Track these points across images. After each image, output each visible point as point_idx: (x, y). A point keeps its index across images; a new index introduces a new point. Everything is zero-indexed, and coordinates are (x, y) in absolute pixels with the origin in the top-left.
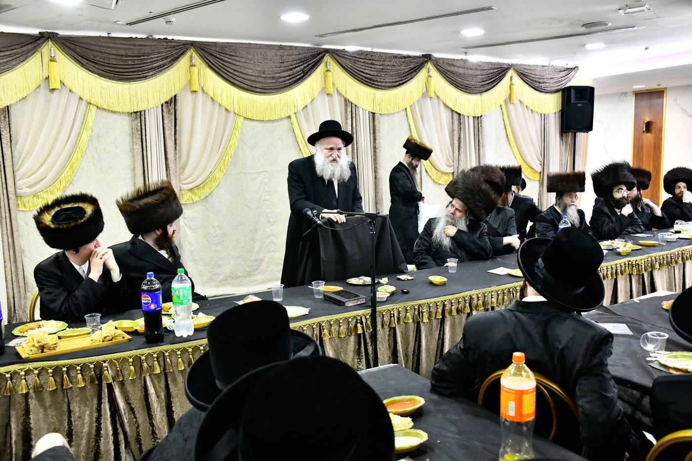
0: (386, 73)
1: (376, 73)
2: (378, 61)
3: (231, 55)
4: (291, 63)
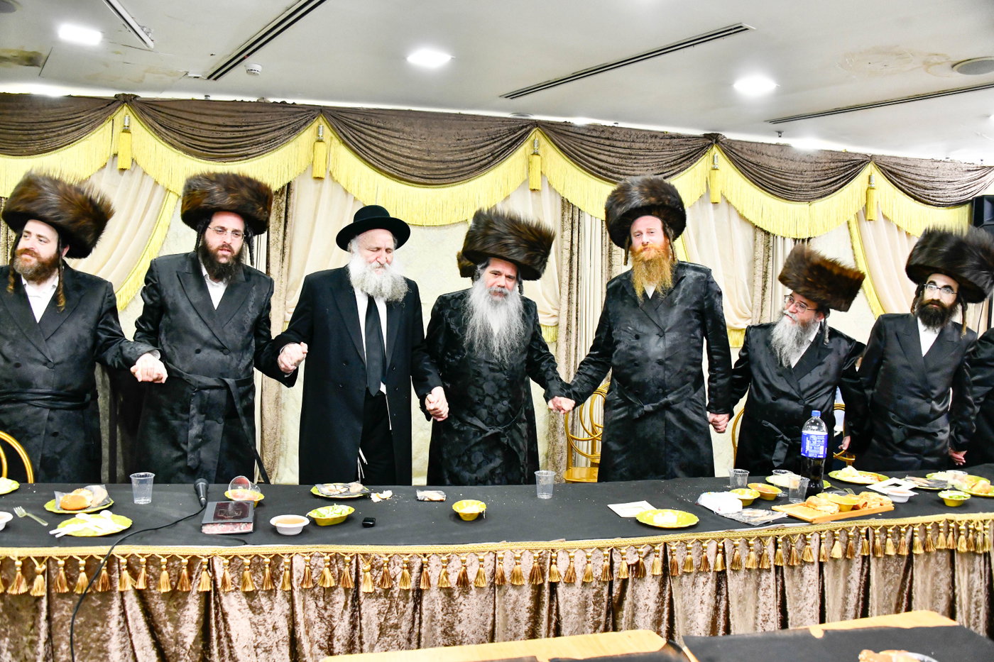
0: (635, 161)
1: (617, 161)
2: (623, 141)
3: (379, 127)
4: (473, 140)
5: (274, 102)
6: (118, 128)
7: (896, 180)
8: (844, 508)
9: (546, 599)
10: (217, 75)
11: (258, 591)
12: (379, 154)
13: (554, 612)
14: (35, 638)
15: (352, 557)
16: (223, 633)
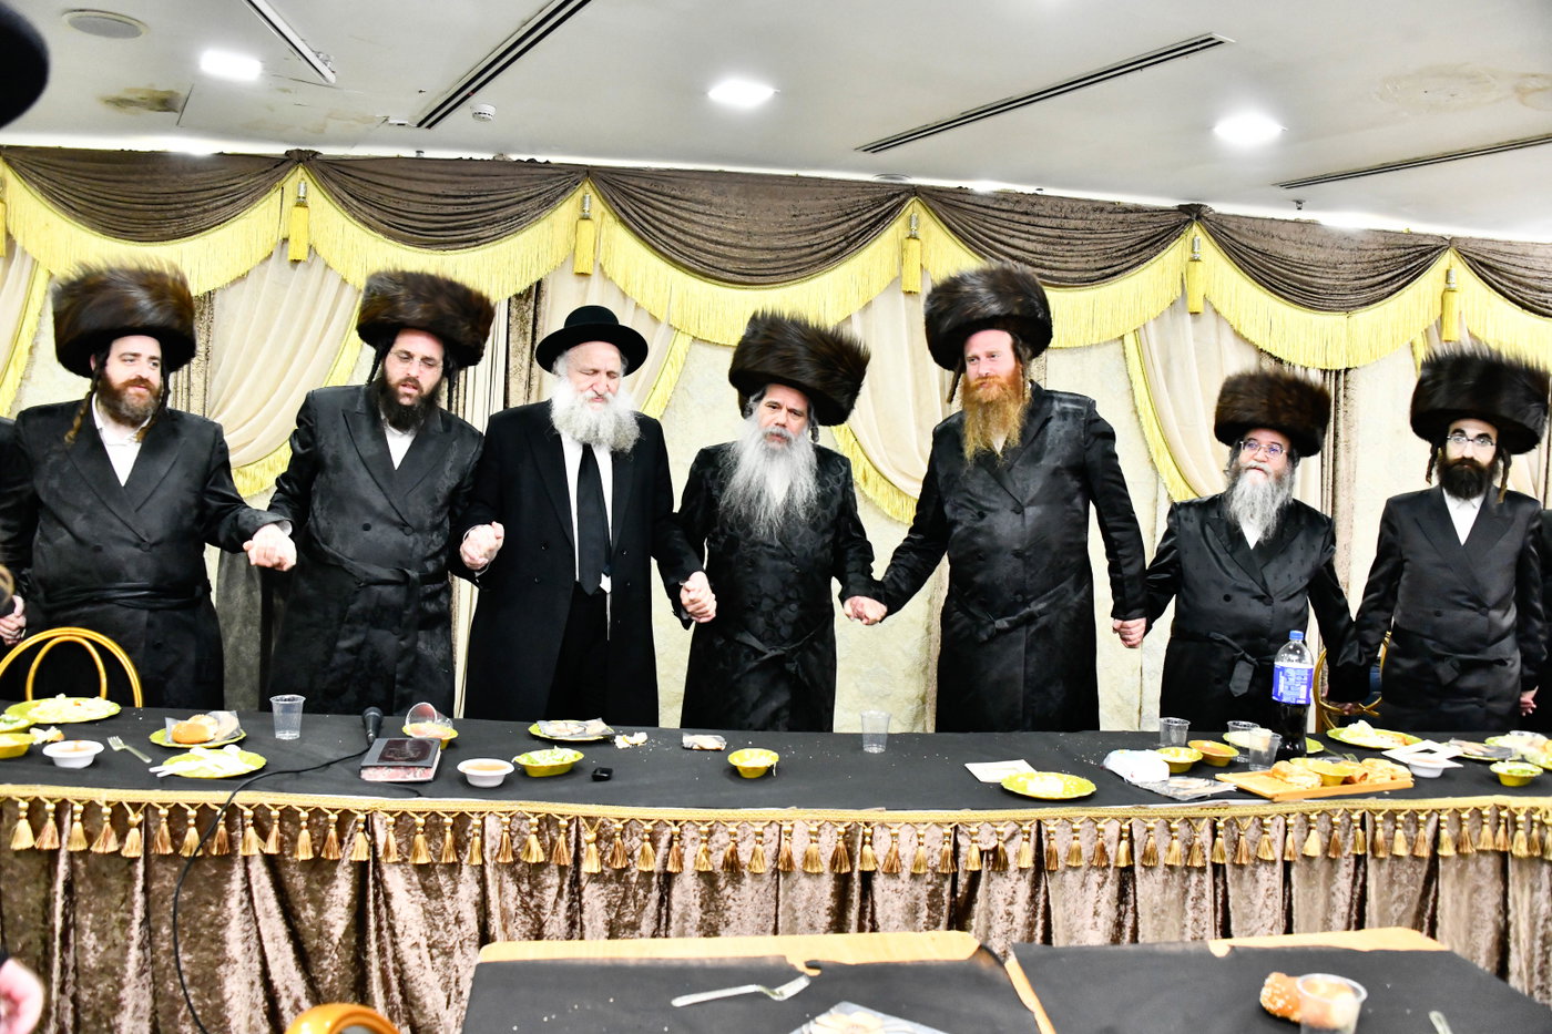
0: (1068, 248)
1: (1040, 248)
2: (1049, 217)
3: (674, 197)
4: (817, 216)
5: (519, 161)
6: (290, 201)
7: (1491, 276)
8: (1330, 781)
9: (856, 897)
10: (431, 120)
11: (435, 865)
12: (674, 238)
13: (868, 916)
14: (128, 916)
15: (570, 821)
16: (384, 924)
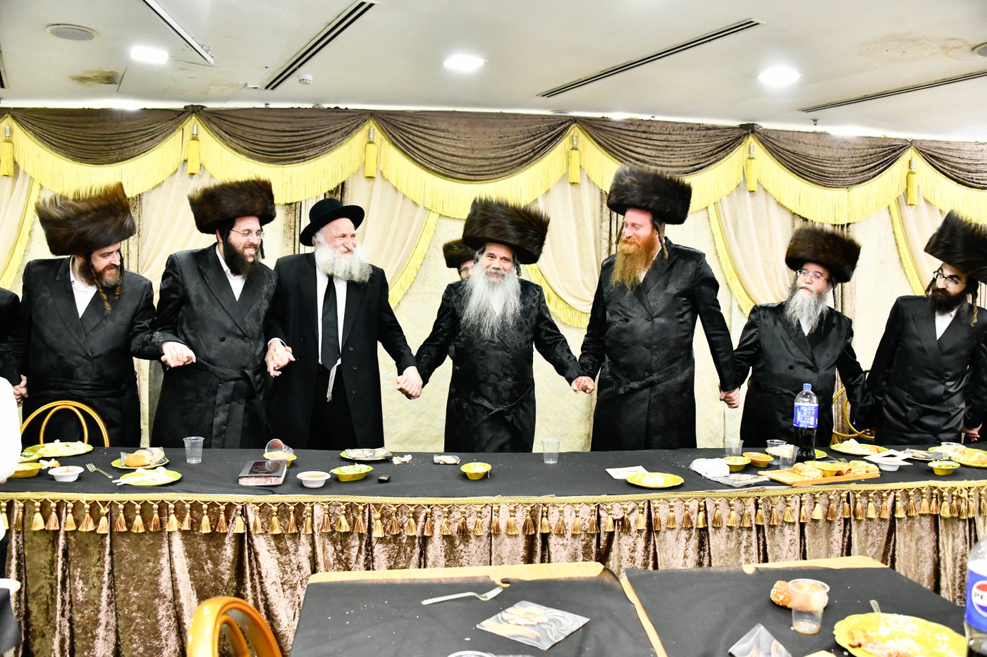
0: (672, 153)
1: (654, 153)
2: (659, 134)
3: (425, 128)
4: (514, 138)
5: (328, 108)
6: (188, 137)
7: (938, 164)
8: (827, 473)
9: (538, 549)
10: (274, 84)
11: (284, 534)
12: (426, 153)
13: (547, 556)
14: (101, 569)
15: (365, 507)
16: (255, 571)
